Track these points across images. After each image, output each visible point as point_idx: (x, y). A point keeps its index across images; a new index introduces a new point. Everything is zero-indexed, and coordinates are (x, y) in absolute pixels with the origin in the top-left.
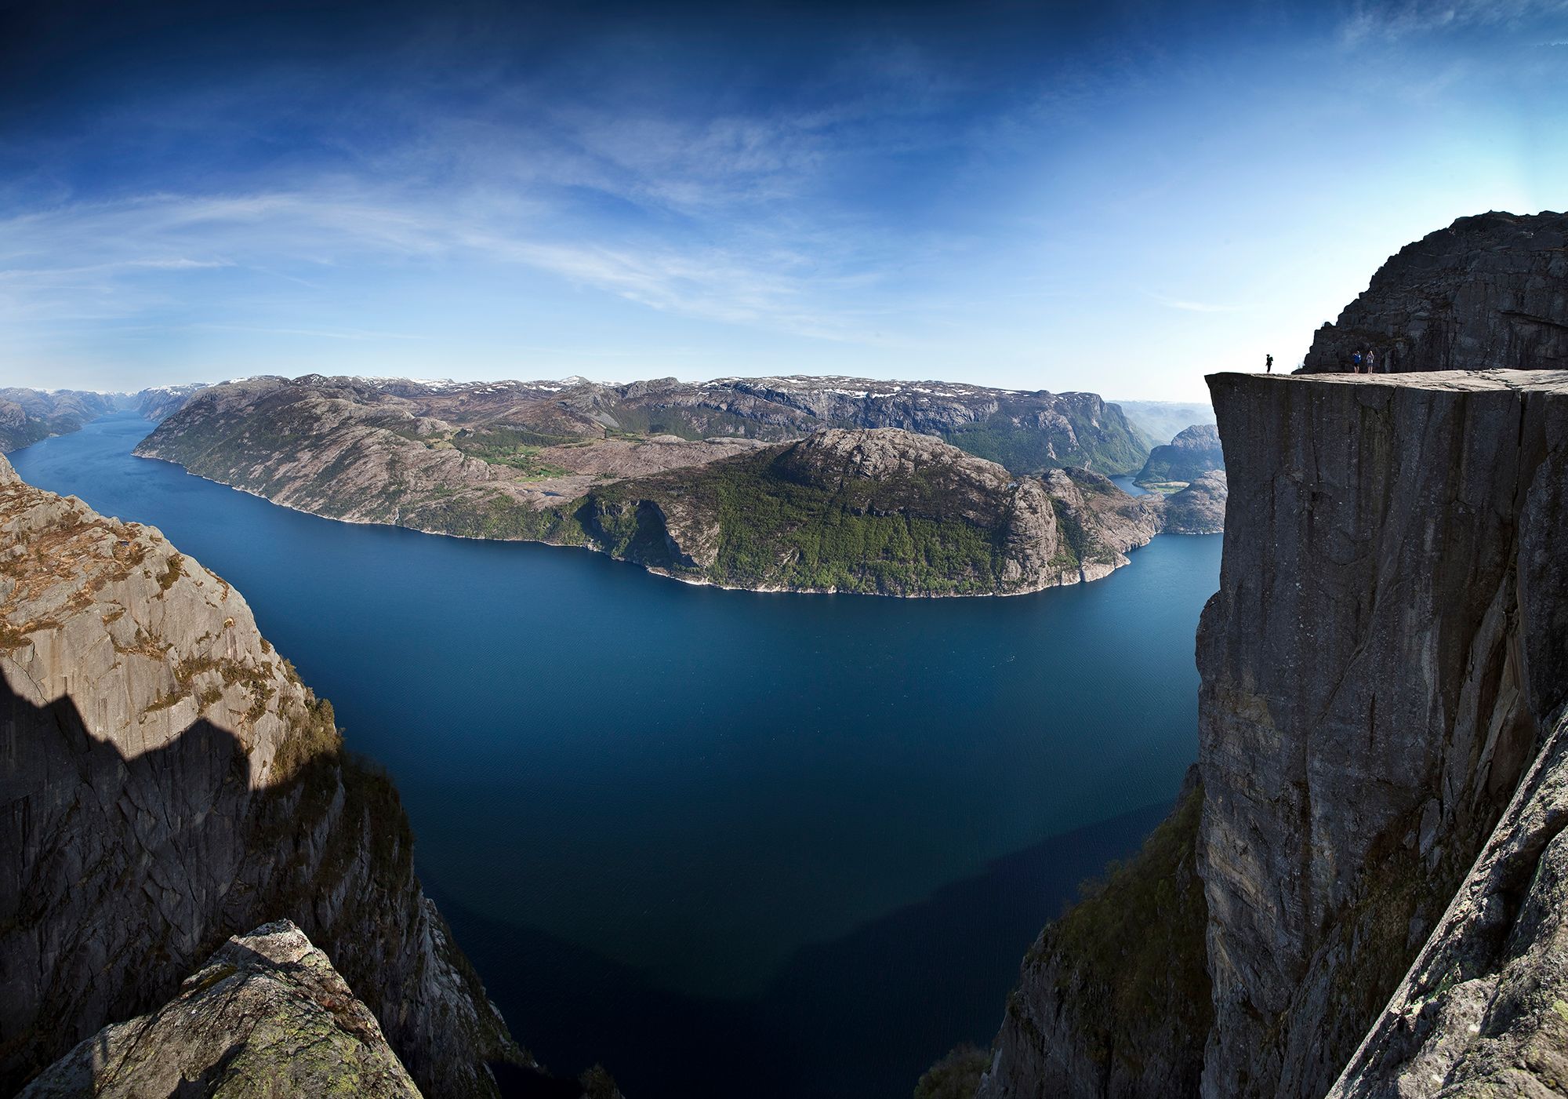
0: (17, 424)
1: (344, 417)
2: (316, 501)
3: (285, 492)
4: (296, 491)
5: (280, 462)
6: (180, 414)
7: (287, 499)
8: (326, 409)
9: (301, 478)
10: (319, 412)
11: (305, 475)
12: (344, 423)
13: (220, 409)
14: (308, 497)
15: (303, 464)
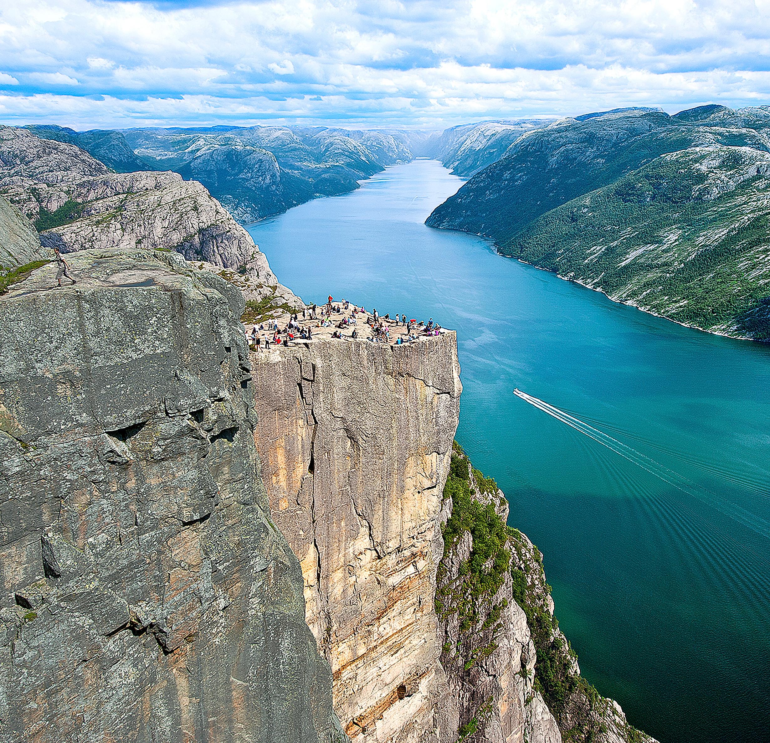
0: (268, 181)
1: (747, 176)
2: (676, 302)
3: (630, 287)
4: (647, 285)
5: (629, 244)
6: (495, 167)
7: (633, 295)
8: (716, 163)
9: (658, 266)
10: (704, 168)
11: (666, 264)
12: (745, 186)
13: (553, 160)
14: (665, 295)
15: (665, 247)
